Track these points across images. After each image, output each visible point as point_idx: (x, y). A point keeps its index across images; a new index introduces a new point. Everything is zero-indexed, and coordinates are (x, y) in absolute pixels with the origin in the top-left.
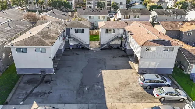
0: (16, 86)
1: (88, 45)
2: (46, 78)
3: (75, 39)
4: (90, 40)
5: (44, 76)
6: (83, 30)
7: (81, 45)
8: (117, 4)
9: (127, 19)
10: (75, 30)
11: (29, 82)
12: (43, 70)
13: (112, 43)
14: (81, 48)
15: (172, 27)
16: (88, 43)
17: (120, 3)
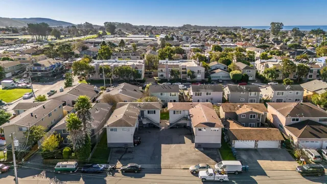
0: (110, 154)
1: (158, 124)
2: (129, 150)
3: (148, 119)
4: (161, 119)
5: (127, 149)
6: (155, 111)
7: (152, 124)
8: (193, 72)
9: (199, 95)
10: (148, 111)
11: (118, 152)
12: (126, 144)
13: (180, 122)
14: (153, 127)
15: (230, 109)
16: (159, 122)
17: (197, 71)
